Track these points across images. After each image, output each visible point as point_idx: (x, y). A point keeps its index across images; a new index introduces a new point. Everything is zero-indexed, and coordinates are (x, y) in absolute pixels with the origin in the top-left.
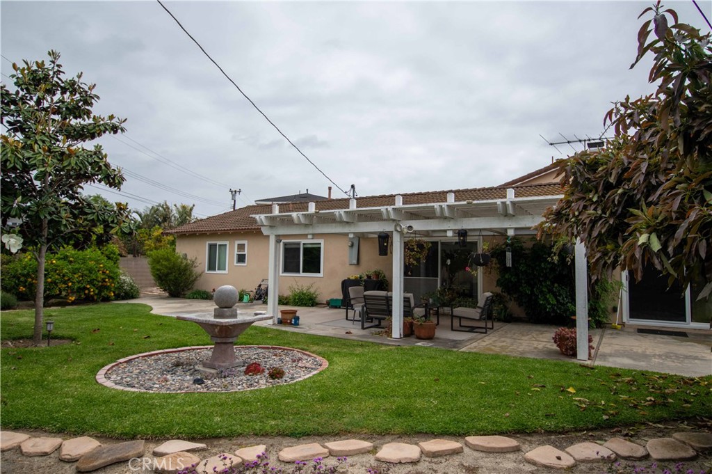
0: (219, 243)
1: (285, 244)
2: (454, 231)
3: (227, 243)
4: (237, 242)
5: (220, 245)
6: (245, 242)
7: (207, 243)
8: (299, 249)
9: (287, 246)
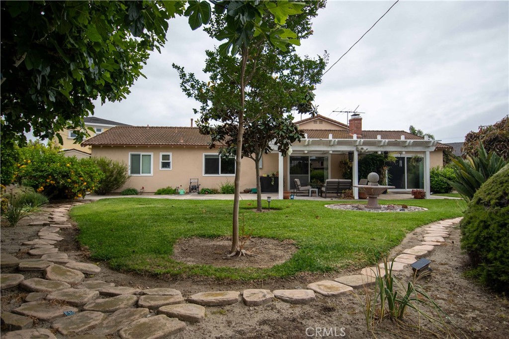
0: (142, 154)
1: (206, 156)
2: (382, 151)
3: (152, 154)
4: (161, 154)
5: (142, 155)
6: (170, 154)
7: (130, 153)
8: (218, 159)
9: (207, 157)
